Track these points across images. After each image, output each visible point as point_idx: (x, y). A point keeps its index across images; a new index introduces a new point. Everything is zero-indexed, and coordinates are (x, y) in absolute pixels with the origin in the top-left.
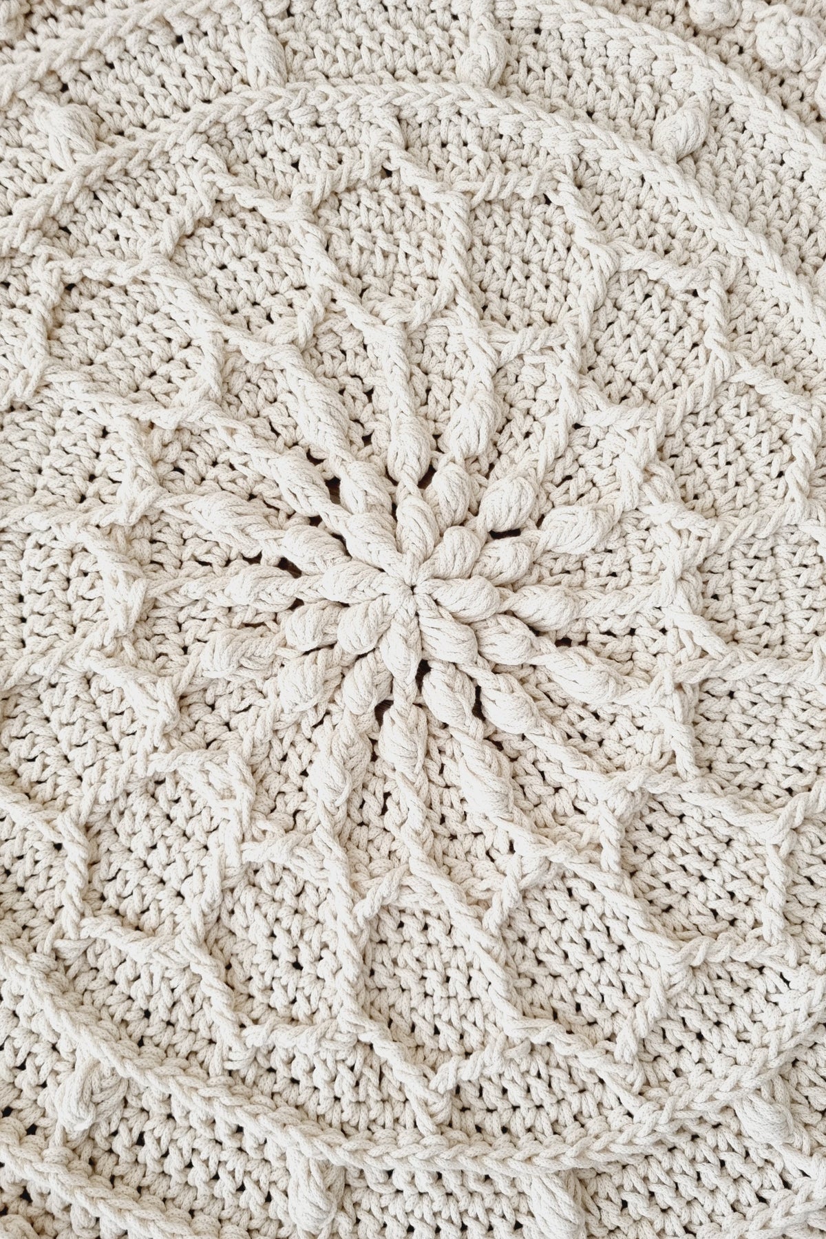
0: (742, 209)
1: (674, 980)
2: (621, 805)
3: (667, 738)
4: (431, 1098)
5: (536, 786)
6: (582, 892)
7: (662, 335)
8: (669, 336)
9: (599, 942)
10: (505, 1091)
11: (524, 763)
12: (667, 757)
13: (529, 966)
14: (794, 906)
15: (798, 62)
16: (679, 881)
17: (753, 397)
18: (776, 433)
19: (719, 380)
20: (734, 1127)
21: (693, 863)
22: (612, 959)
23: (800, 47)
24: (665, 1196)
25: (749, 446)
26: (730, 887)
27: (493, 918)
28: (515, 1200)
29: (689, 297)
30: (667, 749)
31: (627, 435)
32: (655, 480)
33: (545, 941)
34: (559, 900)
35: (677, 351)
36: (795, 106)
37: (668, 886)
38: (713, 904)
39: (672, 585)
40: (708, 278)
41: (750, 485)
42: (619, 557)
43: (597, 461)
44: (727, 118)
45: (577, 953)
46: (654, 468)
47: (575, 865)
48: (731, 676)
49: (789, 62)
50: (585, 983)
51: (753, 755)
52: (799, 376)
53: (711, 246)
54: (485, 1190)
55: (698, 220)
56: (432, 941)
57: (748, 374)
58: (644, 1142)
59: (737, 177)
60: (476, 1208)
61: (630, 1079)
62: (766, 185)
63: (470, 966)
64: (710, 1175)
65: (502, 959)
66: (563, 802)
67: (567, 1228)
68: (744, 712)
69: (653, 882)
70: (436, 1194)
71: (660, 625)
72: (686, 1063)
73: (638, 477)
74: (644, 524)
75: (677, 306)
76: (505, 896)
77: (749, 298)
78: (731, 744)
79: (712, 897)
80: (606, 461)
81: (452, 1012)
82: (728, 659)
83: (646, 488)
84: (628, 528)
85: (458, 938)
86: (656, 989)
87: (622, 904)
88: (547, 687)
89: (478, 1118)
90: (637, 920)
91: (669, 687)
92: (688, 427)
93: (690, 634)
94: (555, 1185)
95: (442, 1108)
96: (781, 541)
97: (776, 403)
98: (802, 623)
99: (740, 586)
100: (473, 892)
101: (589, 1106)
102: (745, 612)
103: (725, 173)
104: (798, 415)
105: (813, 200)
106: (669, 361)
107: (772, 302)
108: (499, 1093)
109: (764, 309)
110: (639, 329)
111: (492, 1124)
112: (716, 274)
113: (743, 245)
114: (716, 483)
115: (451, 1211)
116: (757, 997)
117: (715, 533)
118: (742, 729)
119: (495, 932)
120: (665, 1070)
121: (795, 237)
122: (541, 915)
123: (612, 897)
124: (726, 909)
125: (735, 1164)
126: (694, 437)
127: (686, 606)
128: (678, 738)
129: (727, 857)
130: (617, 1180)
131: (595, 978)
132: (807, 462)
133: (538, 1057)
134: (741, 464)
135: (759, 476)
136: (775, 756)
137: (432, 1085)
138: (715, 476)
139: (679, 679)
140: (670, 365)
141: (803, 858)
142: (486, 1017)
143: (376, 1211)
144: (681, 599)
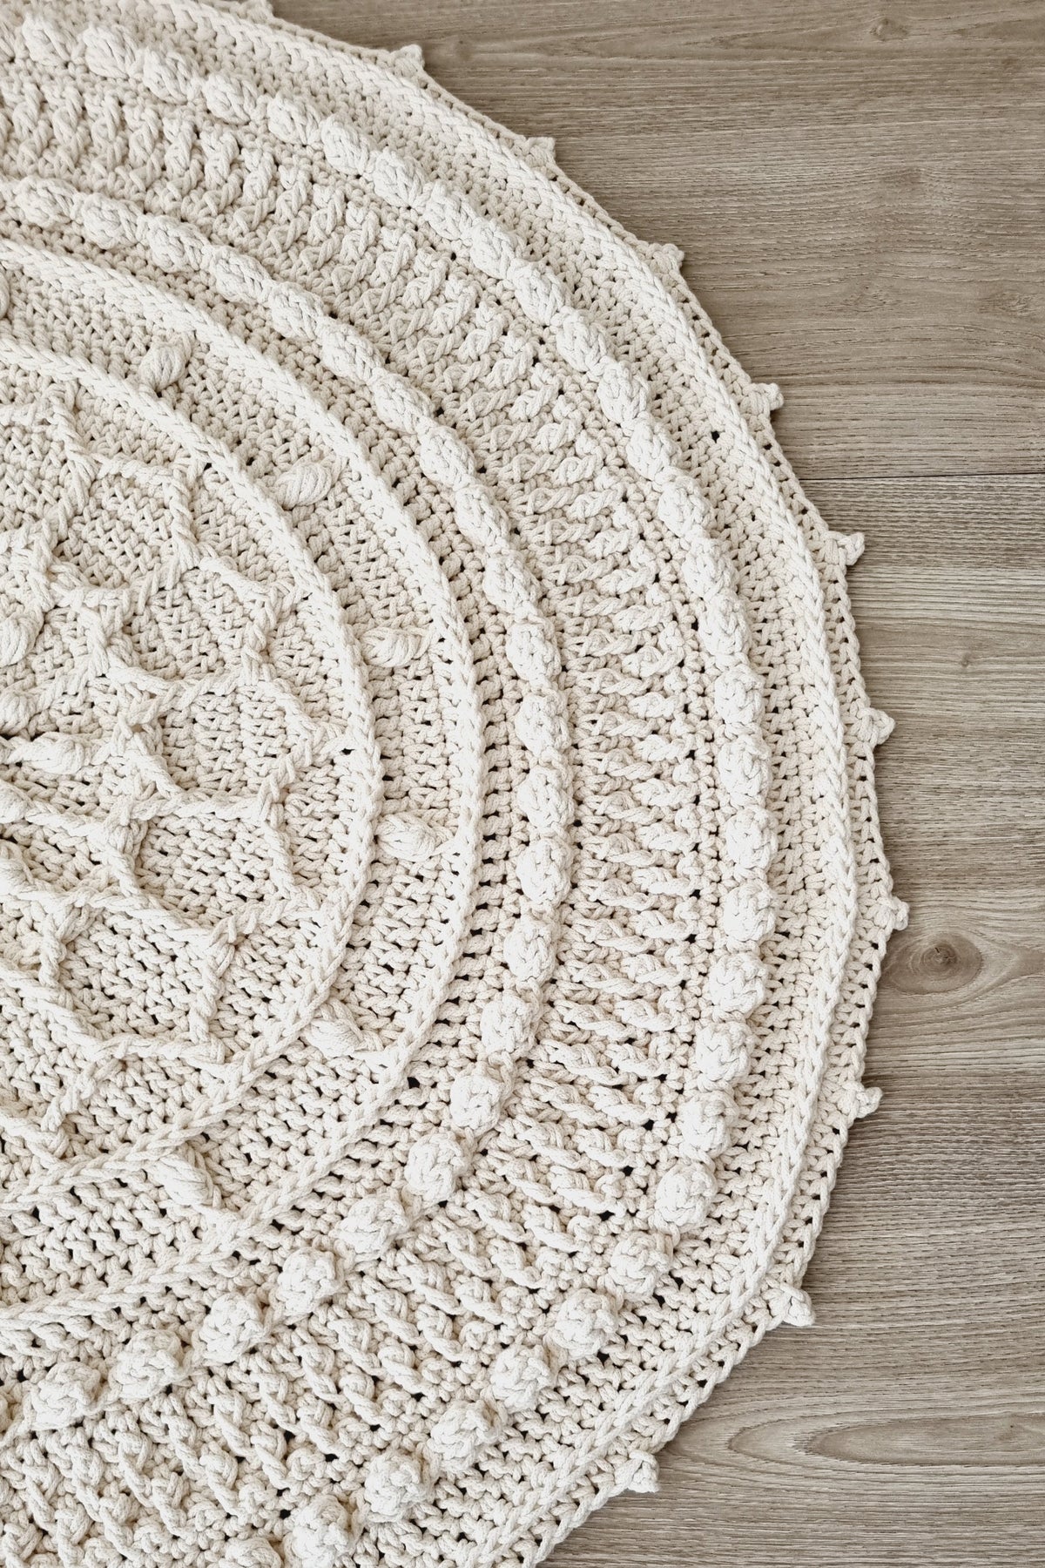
0: (60, 343)
1: (219, 960)
2: (119, 838)
3: (143, 773)
4: (47, 1138)
5: (52, 858)
6: (121, 924)
7: (31, 464)
8: (37, 464)
9: (150, 957)
10: (114, 1110)
11: (37, 843)
12: (149, 790)
13: (100, 1002)
14: (303, 863)
15: (61, 214)
16: (201, 883)
17: (124, 483)
18: (153, 504)
19: (88, 482)
20: (317, 1056)
21: (207, 864)
22: (168, 968)
23: (55, 202)
24: (279, 1136)
25: (136, 523)
26: (244, 870)
27: (45, 973)
28: (154, 1193)
29: (44, 427)
30: (146, 782)
31: (26, 552)
32: (60, 577)
33: (106, 978)
34: (104, 938)
35: (49, 473)
36: (78, 249)
37: (193, 891)
38: (236, 890)
39: (101, 652)
40: (49, 405)
41: (146, 553)
42: (56, 651)
43: (13, 583)
44: (24, 279)
45: (135, 974)
46: (55, 568)
47: (98, 902)
48: (182, 704)
49: (54, 217)
50: (152, 996)
51: (227, 760)
52: (158, 453)
53: (46, 381)
54: (122, 1193)
55: (27, 365)
56: (9, 1018)
57: (109, 466)
58: (235, 1095)
59: (49, 321)
60: (119, 1211)
61: (213, 1054)
62: (75, 318)
63: (47, 1022)
64: (311, 1102)
65: (69, 1003)
66: (81, 862)
67: (192, 1187)
68: (207, 729)
69: (179, 893)
70: (80, 1215)
71: (111, 689)
72: (259, 1024)
73: (43, 580)
74: (70, 616)
75: (36, 438)
76: (50, 952)
77: (96, 410)
78: (205, 757)
79: (232, 884)
80: (19, 579)
81: (44, 1066)
82: (171, 692)
83: (53, 585)
84: (56, 624)
85: (29, 1006)
86: (206, 973)
87: (154, 917)
88: (34, 776)
89: (98, 1141)
90: (171, 925)
91: (127, 733)
92: (76, 526)
93: (134, 685)
94: (175, 1161)
95: (58, 1142)
96: (189, 585)
97: (142, 480)
98: (230, 641)
99: (167, 632)
100: (23, 961)
101: (189, 1091)
102: (178, 650)
103: (37, 320)
104: (165, 481)
105: (119, 315)
106: (45, 483)
107: (113, 404)
108: (110, 1114)
109: (108, 412)
110: (9, 467)
111: (111, 1141)
112: (55, 401)
113: (68, 369)
114: (119, 561)
115: (98, 1221)
116: (301, 947)
117: (124, 598)
118: (210, 743)
119: (52, 983)
120: (244, 1037)
121: (114, 348)
122: (94, 958)
123: (144, 915)
124: (247, 888)
125: (329, 1085)
126: (85, 531)
127: (120, 663)
128: (153, 771)
129: (234, 849)
130: (233, 1140)
131: (158, 989)
132: (182, 515)
133: (130, 1070)
134: (133, 538)
135: (153, 541)
136: (246, 755)
137: (43, 1128)
138: (113, 555)
139: (133, 721)
140: (47, 486)
141: (295, 822)
142: (74, 1057)
143: (37, 1252)
144: (115, 661)
